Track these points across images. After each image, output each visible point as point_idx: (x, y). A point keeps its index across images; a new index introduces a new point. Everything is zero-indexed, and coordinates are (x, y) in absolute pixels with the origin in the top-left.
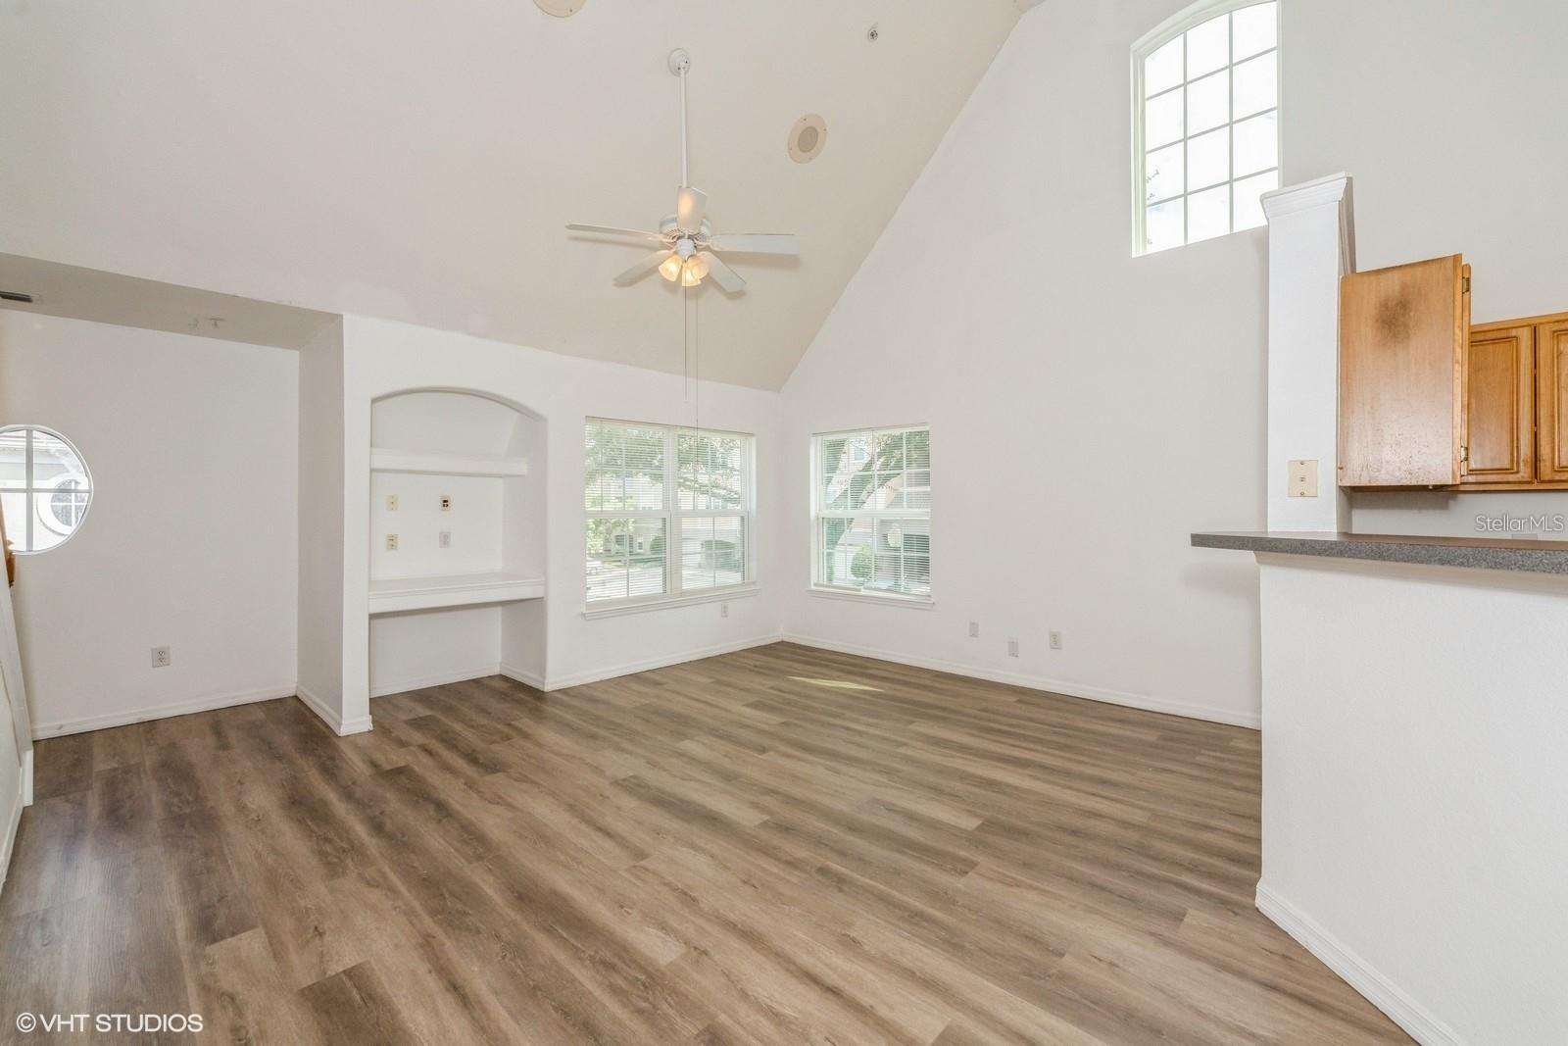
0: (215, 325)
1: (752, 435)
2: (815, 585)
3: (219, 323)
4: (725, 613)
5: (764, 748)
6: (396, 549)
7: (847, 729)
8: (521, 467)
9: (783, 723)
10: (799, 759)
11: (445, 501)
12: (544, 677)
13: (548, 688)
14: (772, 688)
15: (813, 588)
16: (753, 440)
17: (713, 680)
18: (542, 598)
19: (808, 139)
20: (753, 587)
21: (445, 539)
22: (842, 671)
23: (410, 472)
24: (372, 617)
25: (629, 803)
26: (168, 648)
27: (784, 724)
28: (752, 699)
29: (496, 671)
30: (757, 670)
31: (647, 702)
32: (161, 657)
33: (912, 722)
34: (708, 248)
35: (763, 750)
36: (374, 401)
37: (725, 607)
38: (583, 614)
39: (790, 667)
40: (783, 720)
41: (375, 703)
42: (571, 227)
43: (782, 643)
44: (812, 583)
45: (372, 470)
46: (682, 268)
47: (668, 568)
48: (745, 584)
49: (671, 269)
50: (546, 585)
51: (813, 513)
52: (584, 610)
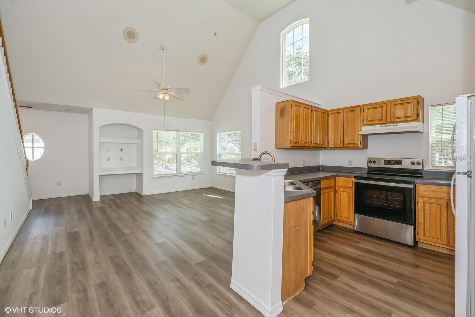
1: (202, 132)
2: (218, 172)
3: (69, 110)
4: (193, 179)
6: (110, 161)
8: (138, 142)
9: (190, 203)
11: (121, 150)
12: (142, 192)
13: (143, 194)
14: (196, 197)
15: (218, 173)
16: (203, 134)
18: (142, 173)
19: (203, 60)
20: (203, 172)
21: (122, 159)
24: (100, 176)
26: (61, 182)
28: (190, 198)
29: (134, 191)
32: (59, 184)
34: (171, 91)
36: (100, 127)
37: (194, 177)
38: (152, 177)
43: (211, 187)
44: (218, 171)
45: (100, 143)
46: (164, 96)
47: (177, 167)
48: (200, 172)
49: (161, 96)
50: (143, 170)
51: (218, 153)
52: (153, 177)
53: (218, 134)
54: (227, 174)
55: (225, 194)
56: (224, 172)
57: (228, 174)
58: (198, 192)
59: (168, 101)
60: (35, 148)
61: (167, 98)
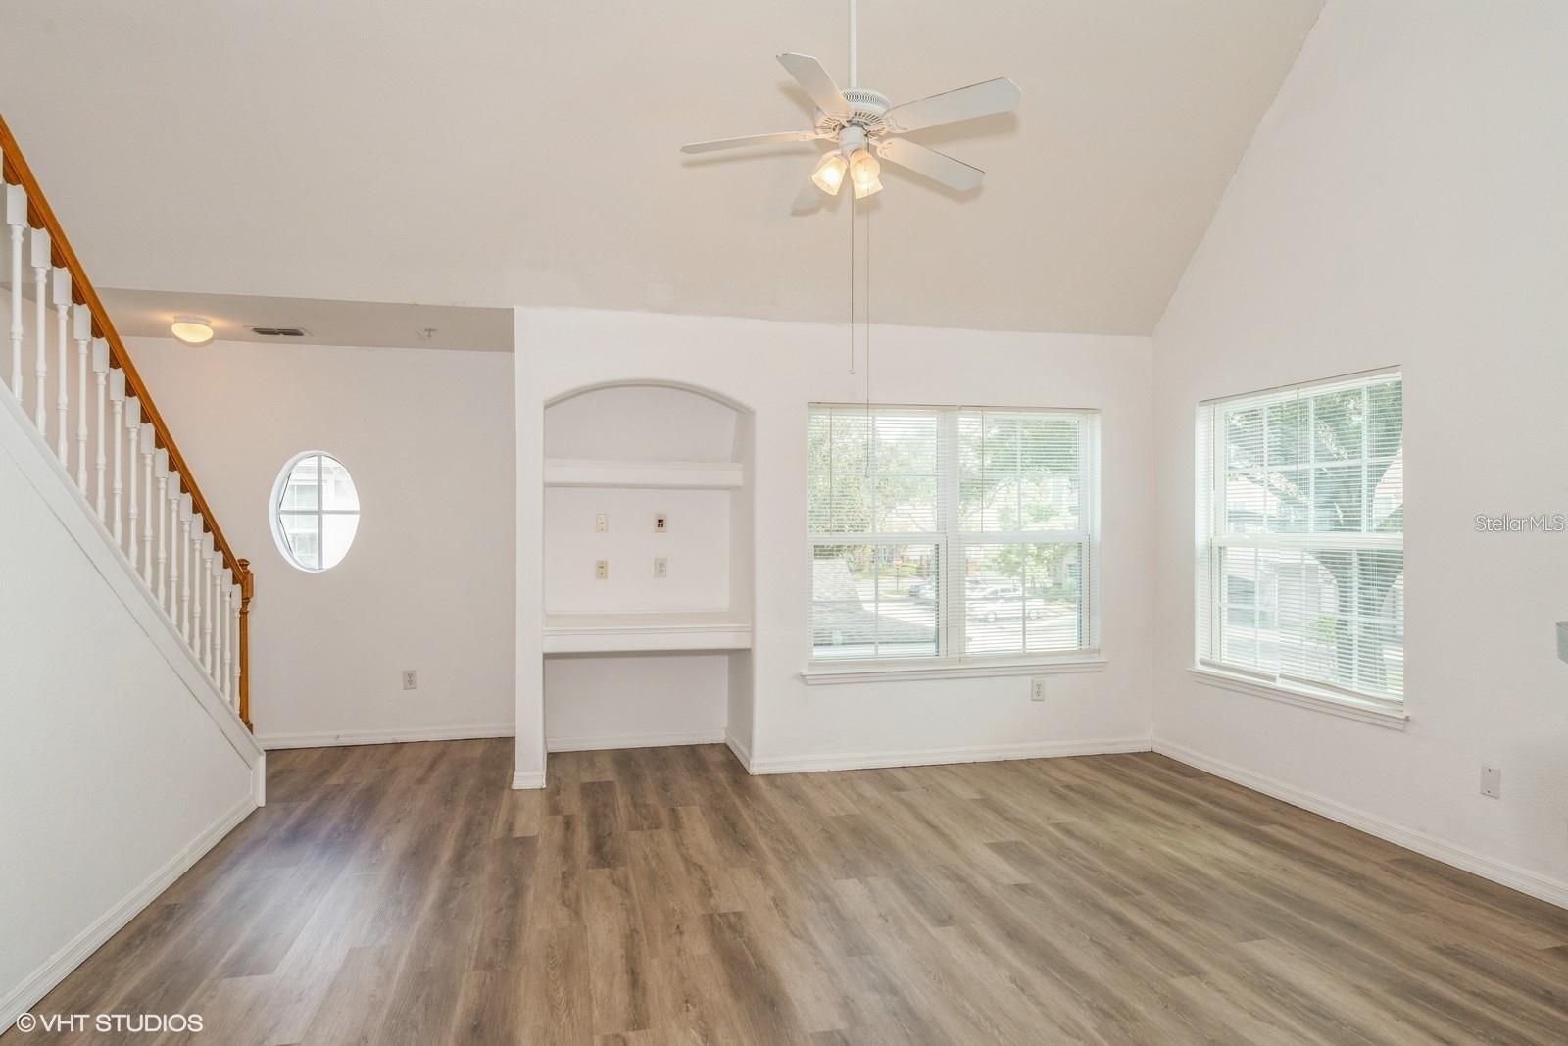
0: (429, 336)
1: (1093, 411)
2: (1203, 662)
3: (432, 334)
4: (1038, 694)
5: (950, 917)
6: (606, 578)
7: (1120, 920)
8: (734, 476)
10: (987, 951)
11: (660, 521)
12: (751, 756)
13: (753, 769)
14: (1058, 826)
15: (1200, 667)
16: (1097, 419)
17: (977, 796)
18: (749, 650)
20: (1097, 658)
21: (661, 567)
22: (1213, 819)
23: (615, 486)
24: (547, 656)
25: (699, 946)
26: (415, 671)
27: (1022, 888)
28: (1011, 835)
29: (722, 738)
30: (1063, 795)
31: (857, 812)
32: (410, 680)
33: (1254, 936)
34: (890, 135)
35: (944, 920)
36: (547, 404)
37: (1039, 686)
38: (803, 676)
39: (1123, 796)
40: (1026, 881)
41: (552, 757)
42: (685, 149)
43: (1150, 756)
44: (1199, 660)
45: (547, 485)
46: (848, 171)
47: (942, 619)
48: (1080, 652)
49: (829, 176)
50: (752, 631)
51: (1200, 539)
52: (805, 672)
53: (1203, 413)
54: (1273, 679)
55: (1264, 828)
56: (1251, 668)
57: (1280, 684)
58: (1068, 787)
59: (871, 204)
60: (328, 515)
61: (867, 181)
